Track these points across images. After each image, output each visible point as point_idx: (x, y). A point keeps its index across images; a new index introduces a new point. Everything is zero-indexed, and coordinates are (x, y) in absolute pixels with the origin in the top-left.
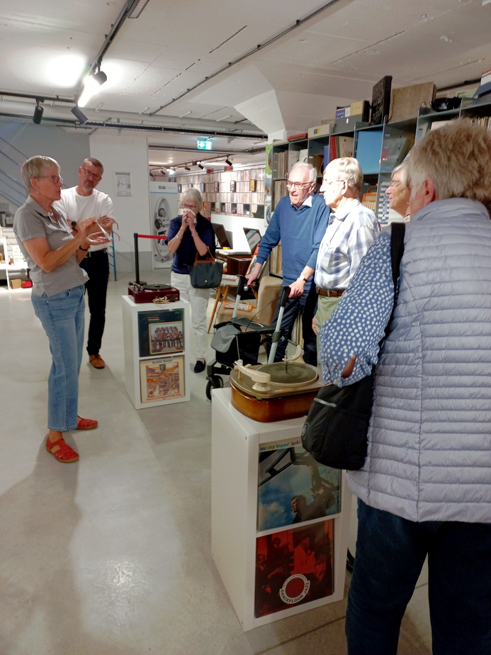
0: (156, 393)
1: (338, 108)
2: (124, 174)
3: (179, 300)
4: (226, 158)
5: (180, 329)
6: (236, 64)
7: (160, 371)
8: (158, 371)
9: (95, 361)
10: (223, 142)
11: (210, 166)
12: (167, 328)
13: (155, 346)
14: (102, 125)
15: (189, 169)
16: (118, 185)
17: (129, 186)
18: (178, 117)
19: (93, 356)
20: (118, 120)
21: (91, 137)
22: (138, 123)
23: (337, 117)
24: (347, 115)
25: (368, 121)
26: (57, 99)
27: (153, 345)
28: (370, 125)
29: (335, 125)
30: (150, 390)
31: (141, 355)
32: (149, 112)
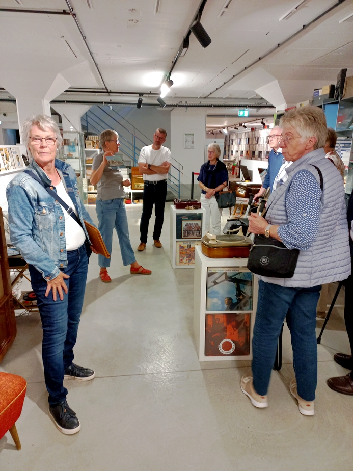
0: (184, 261)
1: (315, 90)
2: (190, 134)
3: (200, 208)
4: (261, 121)
5: (200, 225)
6: (250, 68)
7: (187, 249)
8: (186, 248)
9: (157, 243)
10: (254, 111)
11: (253, 126)
12: (192, 224)
13: (185, 233)
14: (176, 106)
15: (237, 129)
16: (186, 141)
17: (193, 142)
18: (222, 98)
19: (156, 241)
20: (186, 103)
21: (171, 112)
22: (197, 103)
23: (314, 95)
24: (320, 94)
25: (333, 98)
26: (150, 93)
27: (184, 233)
28: (334, 100)
29: (313, 101)
30: (181, 259)
31: (177, 238)
32: (204, 96)
